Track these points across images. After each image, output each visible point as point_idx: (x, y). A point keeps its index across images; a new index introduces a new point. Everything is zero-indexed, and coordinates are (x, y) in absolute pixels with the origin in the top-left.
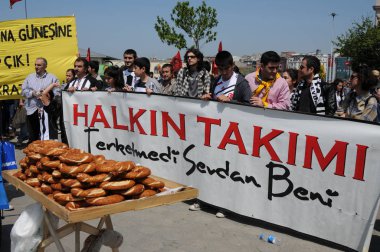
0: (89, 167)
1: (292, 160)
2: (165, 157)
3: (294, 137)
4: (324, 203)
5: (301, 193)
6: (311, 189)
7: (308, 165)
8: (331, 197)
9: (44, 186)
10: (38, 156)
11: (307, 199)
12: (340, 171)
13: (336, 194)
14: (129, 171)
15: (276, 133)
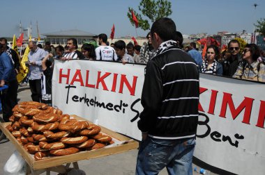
0: (53, 126)
1: (212, 111)
2: (118, 108)
3: (214, 93)
4: (232, 144)
5: (216, 136)
6: (224, 133)
7: (223, 114)
8: (238, 140)
9: (23, 138)
10: (20, 115)
11: (220, 140)
12: (247, 120)
13: (242, 137)
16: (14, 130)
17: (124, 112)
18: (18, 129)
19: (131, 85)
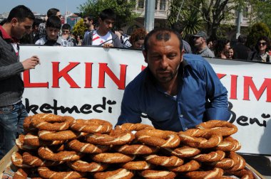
2: (99, 108)
4: (260, 125)
7: (246, 97)
8: (265, 119)
11: (247, 124)
13: (268, 116)
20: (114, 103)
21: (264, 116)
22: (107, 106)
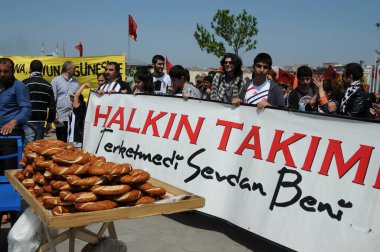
1: (307, 166)
2: (168, 162)
3: (316, 141)
4: (332, 216)
5: (308, 203)
6: (321, 199)
7: (324, 171)
8: (342, 209)
9: (37, 187)
11: (313, 210)
12: (360, 179)
13: (349, 205)
14: (124, 175)
15: (297, 137)
16: (25, 177)
17: (176, 168)
18: (30, 177)
19: (194, 129)
20: (182, 158)
21: (342, 203)
22: (175, 161)
